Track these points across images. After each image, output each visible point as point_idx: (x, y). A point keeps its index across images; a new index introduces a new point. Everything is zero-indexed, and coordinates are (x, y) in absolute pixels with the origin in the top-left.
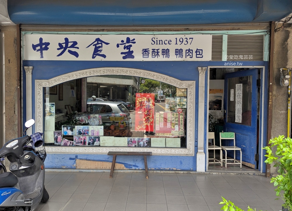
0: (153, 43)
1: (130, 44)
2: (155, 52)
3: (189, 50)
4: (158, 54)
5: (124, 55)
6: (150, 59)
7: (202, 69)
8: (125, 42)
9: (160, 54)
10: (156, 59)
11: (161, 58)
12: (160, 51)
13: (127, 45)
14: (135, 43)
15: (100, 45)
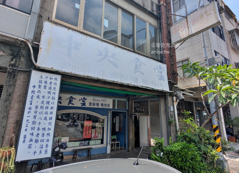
0: (93, 100)
1: (85, 100)
2: (94, 104)
3: (105, 104)
4: (95, 105)
5: (82, 104)
6: (92, 107)
7: (109, 111)
8: (83, 99)
9: (96, 105)
10: (94, 107)
11: (96, 107)
12: (96, 104)
13: (83, 100)
14: (86, 100)
15: (72, 99)
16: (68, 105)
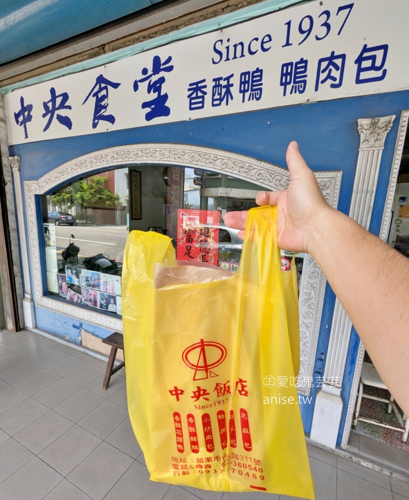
0: (217, 57)
3: (333, 56)
4: (228, 92)
7: (374, 125)
8: (150, 72)
9: (235, 90)
12: (236, 81)
13: (155, 78)
14: (170, 69)
15: (104, 92)
16: (95, 125)
